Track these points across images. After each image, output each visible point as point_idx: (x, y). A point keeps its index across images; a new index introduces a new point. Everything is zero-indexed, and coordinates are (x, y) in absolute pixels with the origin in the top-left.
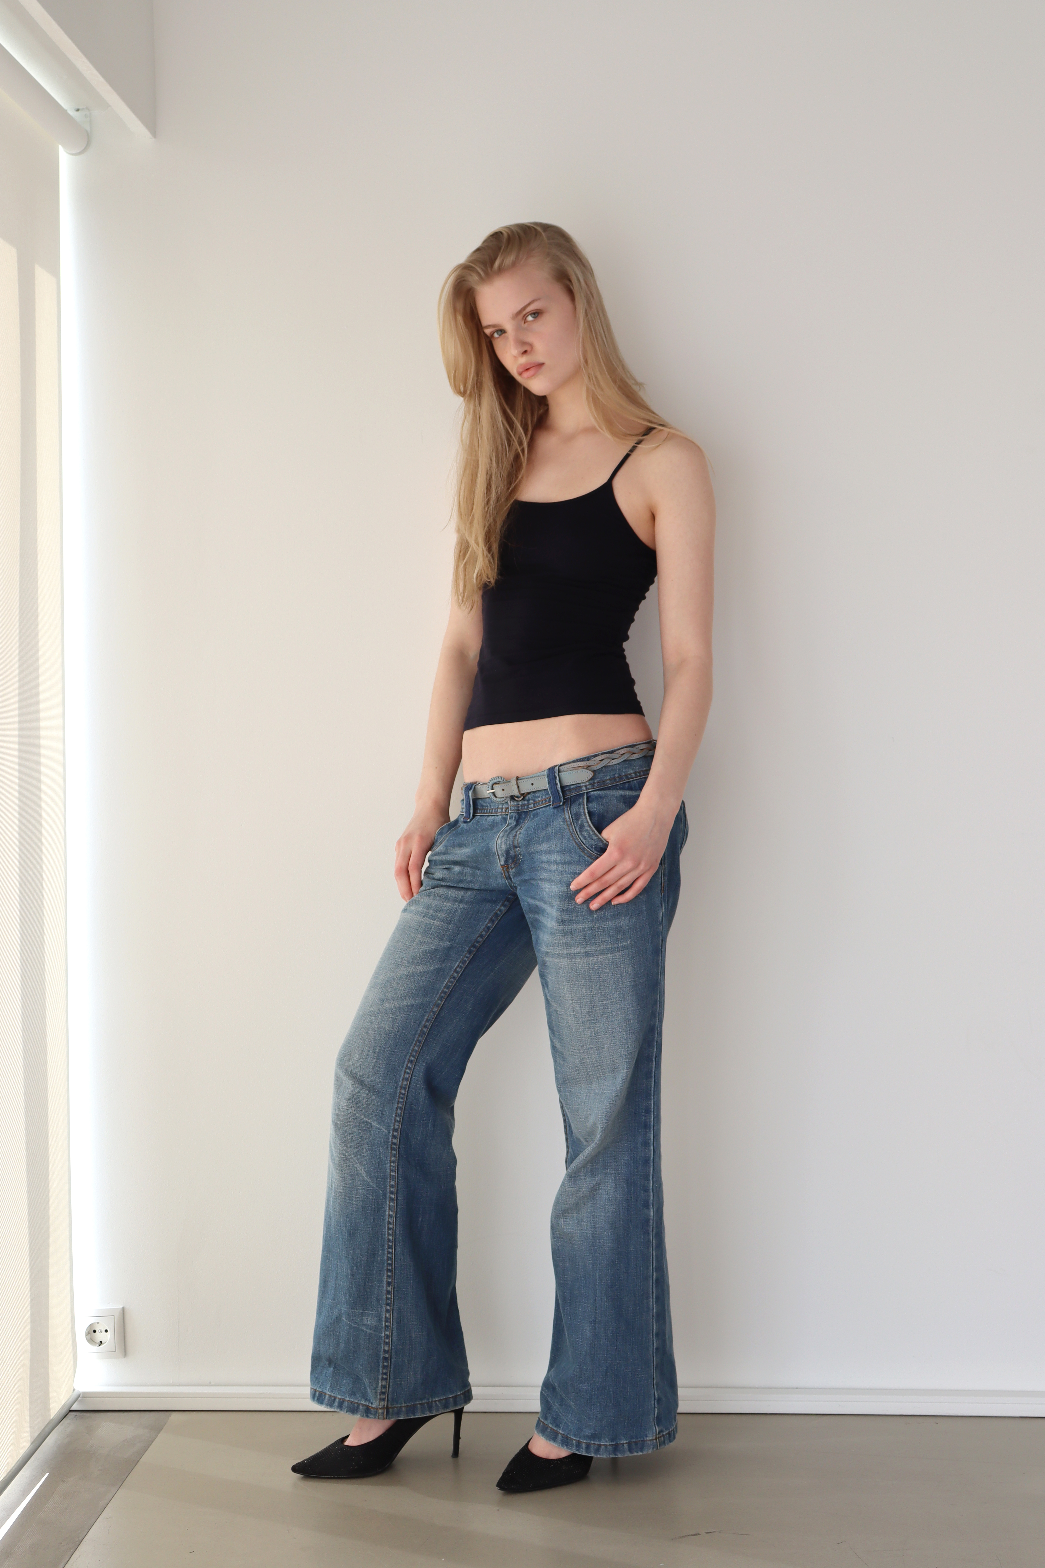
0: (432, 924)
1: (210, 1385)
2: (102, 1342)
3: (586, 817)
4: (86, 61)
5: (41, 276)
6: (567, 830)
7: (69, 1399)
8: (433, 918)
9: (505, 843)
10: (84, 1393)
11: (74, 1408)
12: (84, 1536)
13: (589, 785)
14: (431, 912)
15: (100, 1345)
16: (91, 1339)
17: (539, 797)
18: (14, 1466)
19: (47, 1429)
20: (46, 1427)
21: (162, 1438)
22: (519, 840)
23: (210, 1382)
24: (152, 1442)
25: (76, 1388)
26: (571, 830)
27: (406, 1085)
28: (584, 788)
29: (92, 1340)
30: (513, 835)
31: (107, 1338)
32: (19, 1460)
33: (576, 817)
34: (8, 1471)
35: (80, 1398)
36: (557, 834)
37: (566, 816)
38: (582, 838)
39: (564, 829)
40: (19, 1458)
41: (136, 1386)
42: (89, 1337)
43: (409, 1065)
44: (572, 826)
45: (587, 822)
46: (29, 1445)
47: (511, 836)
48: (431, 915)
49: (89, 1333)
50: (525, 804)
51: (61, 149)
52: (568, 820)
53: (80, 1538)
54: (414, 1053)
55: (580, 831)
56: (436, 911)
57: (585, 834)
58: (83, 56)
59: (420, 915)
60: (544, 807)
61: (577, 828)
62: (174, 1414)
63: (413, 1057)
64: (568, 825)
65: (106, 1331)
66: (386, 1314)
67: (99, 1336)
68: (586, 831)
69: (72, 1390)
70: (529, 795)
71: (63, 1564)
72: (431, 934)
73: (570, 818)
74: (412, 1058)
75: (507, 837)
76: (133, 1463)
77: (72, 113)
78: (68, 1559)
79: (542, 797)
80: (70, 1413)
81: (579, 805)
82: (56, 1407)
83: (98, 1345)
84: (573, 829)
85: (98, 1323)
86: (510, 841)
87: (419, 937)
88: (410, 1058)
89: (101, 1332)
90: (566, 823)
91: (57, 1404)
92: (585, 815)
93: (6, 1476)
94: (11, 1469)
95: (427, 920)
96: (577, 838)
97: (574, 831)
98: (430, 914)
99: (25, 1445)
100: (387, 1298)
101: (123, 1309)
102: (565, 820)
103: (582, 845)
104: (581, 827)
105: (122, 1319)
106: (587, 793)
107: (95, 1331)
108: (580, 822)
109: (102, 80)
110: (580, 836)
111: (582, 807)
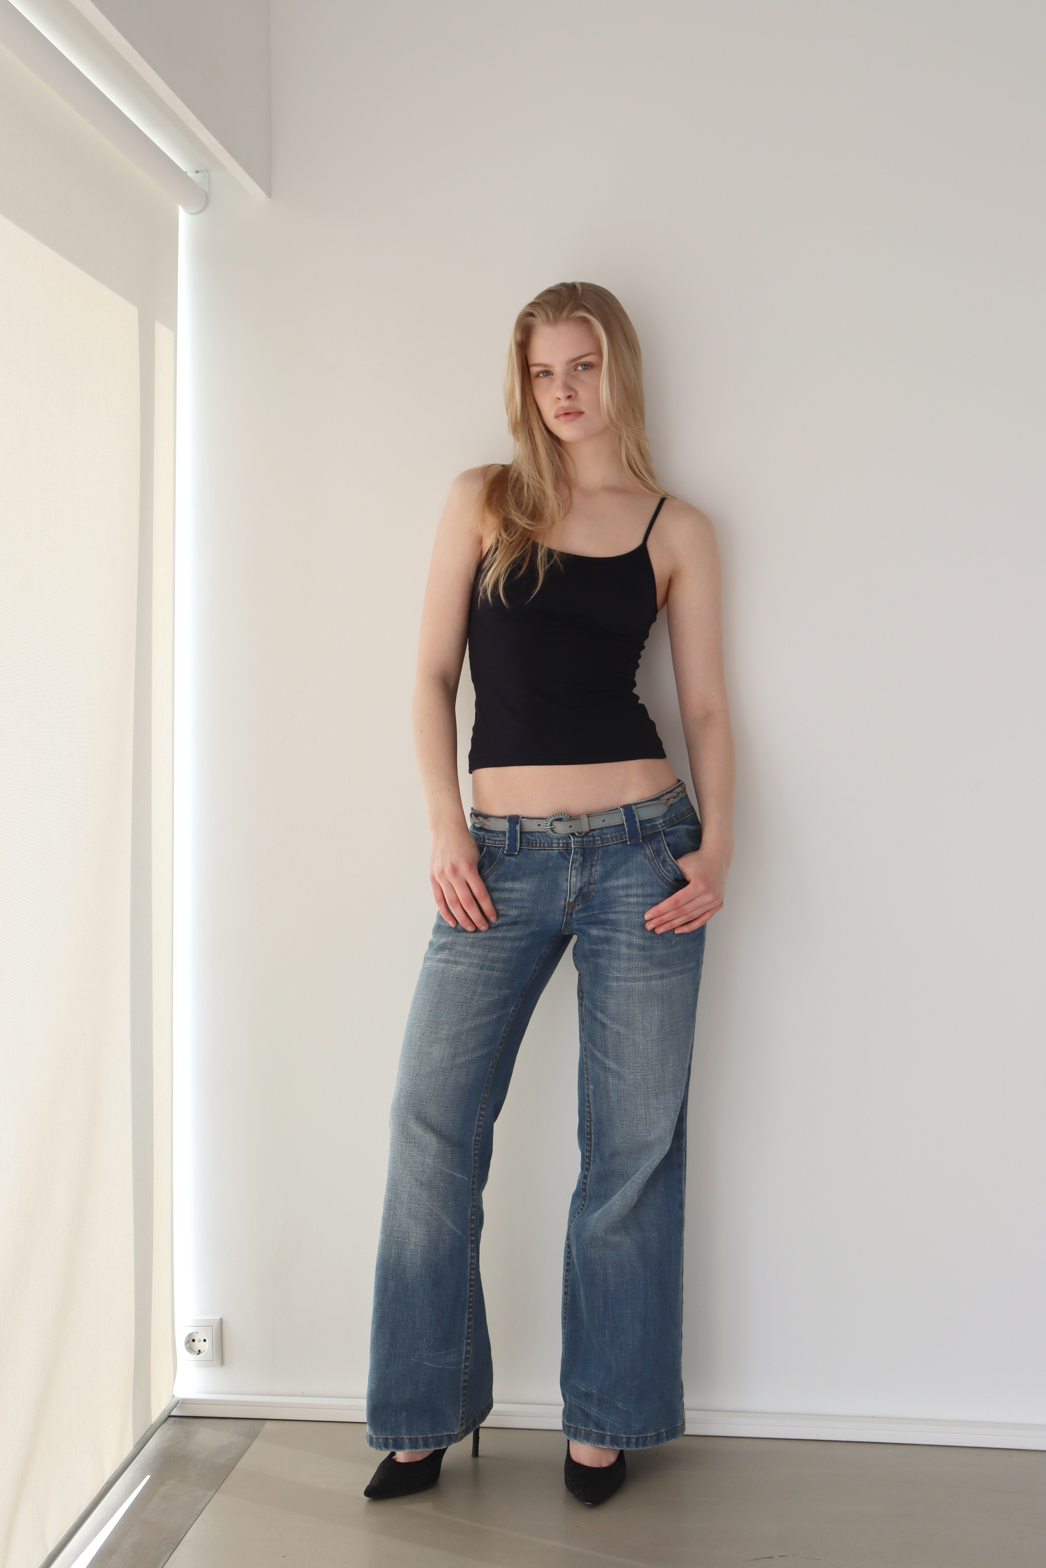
0: (491, 975)
1: (303, 1395)
2: (201, 1351)
3: (668, 853)
4: (206, 131)
5: (161, 331)
6: (649, 865)
7: (169, 1405)
8: (492, 969)
9: (580, 881)
10: (183, 1400)
11: (174, 1413)
12: (182, 1537)
13: (663, 823)
14: (488, 964)
15: (198, 1354)
16: (190, 1347)
17: (606, 834)
18: (118, 1468)
19: (149, 1434)
20: (147, 1431)
21: (257, 1445)
22: (596, 878)
23: (303, 1393)
24: (247, 1449)
25: (175, 1395)
26: (654, 865)
27: (480, 1132)
28: (660, 826)
29: (191, 1349)
30: (588, 873)
31: (205, 1347)
32: (123, 1462)
33: (658, 853)
34: (113, 1473)
35: (179, 1404)
36: (638, 869)
37: (647, 852)
38: (666, 872)
39: (646, 864)
40: (123, 1461)
41: (233, 1394)
42: (188, 1345)
43: (482, 1113)
44: (654, 861)
45: (670, 857)
46: (132, 1448)
47: (587, 874)
48: (489, 967)
49: (188, 1342)
50: (591, 840)
51: (181, 210)
52: (650, 855)
53: (179, 1539)
54: (484, 1101)
55: (663, 866)
56: (493, 962)
57: (669, 868)
58: (203, 127)
59: (476, 967)
60: (615, 844)
61: (660, 863)
62: (268, 1423)
63: (484, 1104)
64: (649, 861)
65: (205, 1340)
66: (466, 1348)
67: (198, 1345)
68: (669, 865)
69: (172, 1396)
70: (594, 832)
71: (162, 1563)
72: (492, 985)
73: (651, 854)
74: (484, 1106)
75: (582, 876)
76: (229, 1468)
77: (191, 174)
78: (167, 1559)
79: (611, 834)
80: (169, 1418)
81: (659, 842)
82: (157, 1411)
83: (197, 1354)
84: (655, 863)
85: (197, 1333)
86: (585, 879)
87: (480, 989)
88: (481, 1105)
89: (200, 1341)
90: (647, 859)
91: (158, 1409)
92: (667, 851)
93: (111, 1477)
94: (116, 1471)
95: (485, 972)
96: (660, 872)
97: (656, 865)
98: (487, 965)
99: (128, 1448)
100: (468, 1333)
101: (221, 1319)
102: (646, 856)
103: (666, 878)
104: (664, 862)
105: (220, 1330)
106: (663, 830)
107: (194, 1341)
108: (662, 857)
109: (221, 147)
110: (664, 870)
111: (662, 844)
